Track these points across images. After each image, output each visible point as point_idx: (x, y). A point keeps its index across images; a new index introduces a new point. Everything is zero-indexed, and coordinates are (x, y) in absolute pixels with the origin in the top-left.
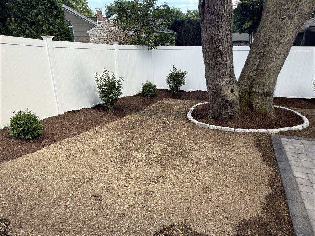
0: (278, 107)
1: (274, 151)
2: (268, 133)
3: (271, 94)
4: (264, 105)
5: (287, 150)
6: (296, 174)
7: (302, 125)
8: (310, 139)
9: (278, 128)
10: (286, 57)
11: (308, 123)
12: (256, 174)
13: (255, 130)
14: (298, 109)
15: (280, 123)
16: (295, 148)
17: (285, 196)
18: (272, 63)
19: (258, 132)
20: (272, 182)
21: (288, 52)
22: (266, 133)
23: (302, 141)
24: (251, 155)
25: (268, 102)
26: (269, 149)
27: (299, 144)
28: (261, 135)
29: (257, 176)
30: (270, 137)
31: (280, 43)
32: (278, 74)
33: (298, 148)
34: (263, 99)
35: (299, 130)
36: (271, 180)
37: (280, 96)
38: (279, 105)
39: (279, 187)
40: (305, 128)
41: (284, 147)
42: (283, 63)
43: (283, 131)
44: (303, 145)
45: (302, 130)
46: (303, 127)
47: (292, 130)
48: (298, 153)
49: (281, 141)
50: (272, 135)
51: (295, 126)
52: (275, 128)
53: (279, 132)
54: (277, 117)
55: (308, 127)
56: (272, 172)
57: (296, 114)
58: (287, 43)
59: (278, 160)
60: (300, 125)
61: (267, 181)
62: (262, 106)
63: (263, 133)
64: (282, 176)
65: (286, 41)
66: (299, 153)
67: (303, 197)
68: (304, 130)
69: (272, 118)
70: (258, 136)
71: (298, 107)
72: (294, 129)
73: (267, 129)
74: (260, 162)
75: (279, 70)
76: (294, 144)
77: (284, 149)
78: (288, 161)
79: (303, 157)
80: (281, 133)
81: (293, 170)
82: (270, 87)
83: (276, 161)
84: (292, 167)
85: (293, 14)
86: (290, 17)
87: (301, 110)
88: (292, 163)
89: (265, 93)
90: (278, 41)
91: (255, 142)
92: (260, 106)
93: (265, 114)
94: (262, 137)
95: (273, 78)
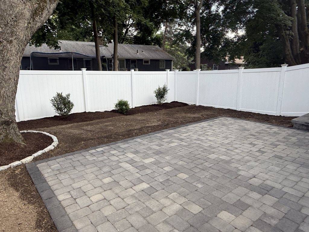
0: (26, 131)
1: (33, 182)
2: (23, 164)
3: (13, 121)
4: (8, 134)
5: (46, 175)
6: (61, 198)
7: (53, 144)
8: (63, 155)
9: (31, 155)
10: (17, 81)
11: (57, 141)
12: (19, 221)
13: (6, 166)
14: (46, 128)
15: (32, 149)
16: (53, 170)
17: (57, 229)
18: (4, 89)
19: (10, 167)
20: (40, 221)
21: (18, 76)
22: (20, 165)
23: (56, 160)
24: (7, 200)
25: (13, 130)
26: (27, 182)
27: (55, 164)
28: (14, 170)
29: (21, 224)
30: (26, 168)
31: (6, 67)
32: (14, 99)
33: (56, 169)
34: (5, 128)
35: (51, 150)
36: (38, 219)
37: (26, 120)
38: (27, 129)
39: (48, 222)
40: (56, 146)
41: (42, 174)
42: (16, 88)
43: (37, 157)
44: (59, 164)
45: (54, 149)
46: (54, 146)
47: (46, 152)
48: (56, 175)
49: (37, 168)
50: (26, 165)
51: (47, 147)
52: (28, 156)
53: (34, 158)
54: (27, 144)
55: (58, 145)
56: (36, 209)
57: (45, 135)
58: (14, 67)
59: (39, 191)
60: (51, 145)
61: (33, 223)
62: (6, 137)
63: (16, 166)
64: (48, 207)
65: (11, 65)
66: (57, 173)
67: (72, 218)
68: (56, 148)
69: (22, 146)
70: (12, 172)
71: (45, 127)
72: (47, 151)
73: (19, 159)
74: (20, 203)
75: (14, 95)
76: (51, 166)
77: (42, 175)
78: (50, 187)
79: (62, 177)
80: (35, 159)
81: (56, 195)
82: (9, 114)
83: (38, 193)
84: (55, 192)
85: (11, 39)
86: (8, 41)
87: (49, 129)
88: (54, 188)
89: (5, 122)
90: (3, 65)
91: (9, 181)
92: (4, 136)
93: (13, 145)
94: (16, 172)
95: (9, 104)
